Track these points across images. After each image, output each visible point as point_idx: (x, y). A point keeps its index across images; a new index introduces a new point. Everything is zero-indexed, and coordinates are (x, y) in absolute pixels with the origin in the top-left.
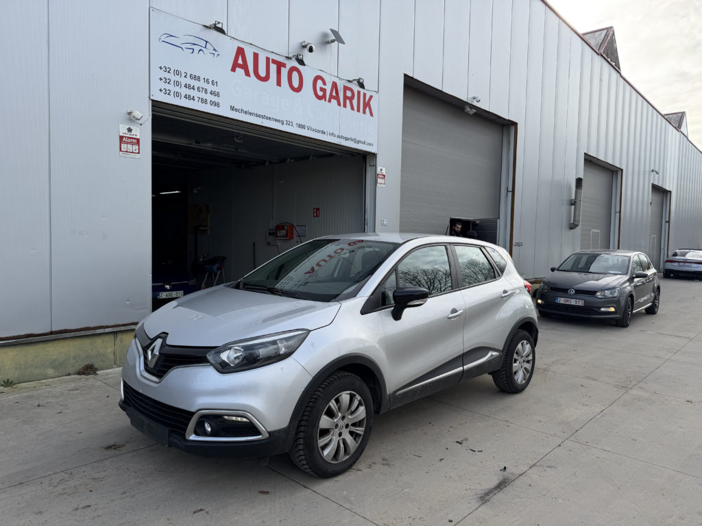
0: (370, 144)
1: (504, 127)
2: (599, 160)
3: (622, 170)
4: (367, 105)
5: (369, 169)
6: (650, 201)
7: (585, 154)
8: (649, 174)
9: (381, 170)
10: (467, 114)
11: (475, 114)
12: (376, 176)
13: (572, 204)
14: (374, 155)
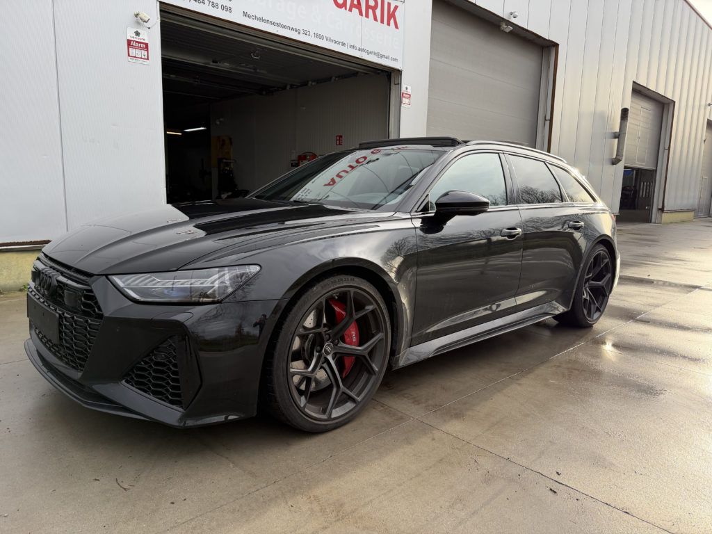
0: (395, 60)
1: (544, 49)
2: (649, 89)
3: (674, 102)
4: (392, 16)
5: (393, 87)
6: (704, 139)
7: (634, 82)
8: (705, 109)
9: (407, 88)
10: (503, 32)
11: (511, 32)
12: (400, 96)
13: (615, 138)
14: (399, 72)
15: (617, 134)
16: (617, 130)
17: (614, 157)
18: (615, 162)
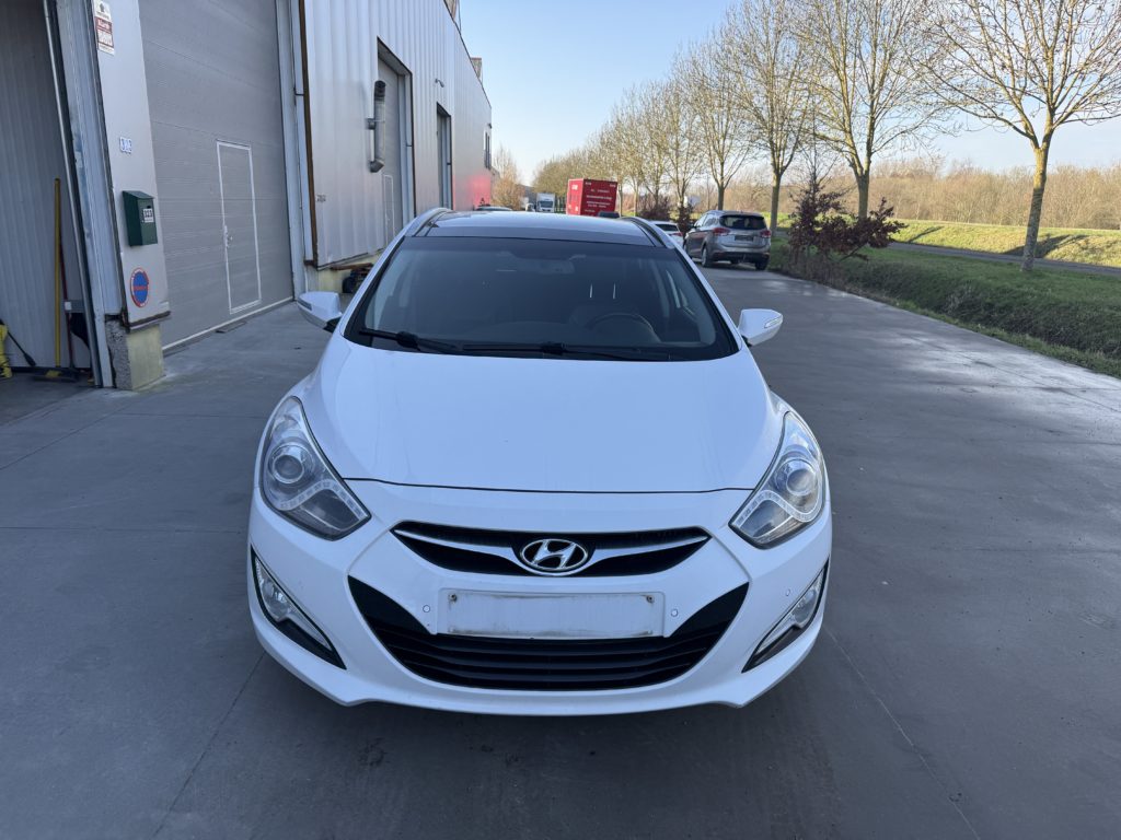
2: (390, 52)
3: (411, 74)
6: (436, 131)
7: (377, 37)
8: (434, 86)
9: (102, 9)
12: (93, 23)
13: (371, 127)
15: (373, 124)
16: (372, 116)
17: (373, 159)
18: (375, 167)
